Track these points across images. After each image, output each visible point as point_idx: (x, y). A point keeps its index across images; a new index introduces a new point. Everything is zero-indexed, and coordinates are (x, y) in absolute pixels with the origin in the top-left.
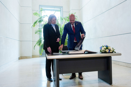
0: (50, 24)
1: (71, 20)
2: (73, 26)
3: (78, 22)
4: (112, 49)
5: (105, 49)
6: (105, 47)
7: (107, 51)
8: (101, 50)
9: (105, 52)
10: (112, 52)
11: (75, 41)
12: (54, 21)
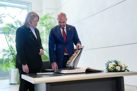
0: (28, 27)
1: (60, 22)
2: (64, 31)
3: (70, 26)
4: (123, 66)
5: (114, 65)
6: (114, 63)
7: (118, 68)
8: (107, 68)
9: (115, 71)
10: (124, 70)
11: (66, 53)
12: (35, 23)
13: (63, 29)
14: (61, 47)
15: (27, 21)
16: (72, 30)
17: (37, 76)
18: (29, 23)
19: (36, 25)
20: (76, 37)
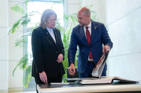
3: (97, 24)
12: (52, 21)
13: (87, 28)
14: (84, 51)
15: (43, 21)
16: (99, 28)
17: (51, 86)
18: (45, 23)
19: (54, 24)
20: (105, 37)
